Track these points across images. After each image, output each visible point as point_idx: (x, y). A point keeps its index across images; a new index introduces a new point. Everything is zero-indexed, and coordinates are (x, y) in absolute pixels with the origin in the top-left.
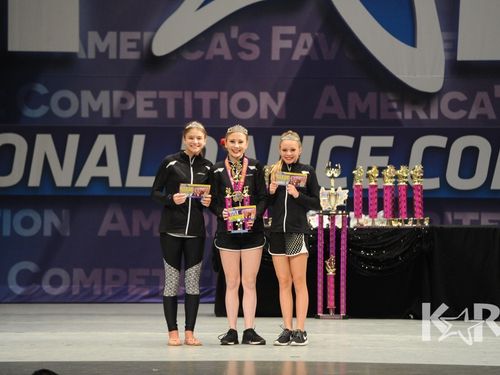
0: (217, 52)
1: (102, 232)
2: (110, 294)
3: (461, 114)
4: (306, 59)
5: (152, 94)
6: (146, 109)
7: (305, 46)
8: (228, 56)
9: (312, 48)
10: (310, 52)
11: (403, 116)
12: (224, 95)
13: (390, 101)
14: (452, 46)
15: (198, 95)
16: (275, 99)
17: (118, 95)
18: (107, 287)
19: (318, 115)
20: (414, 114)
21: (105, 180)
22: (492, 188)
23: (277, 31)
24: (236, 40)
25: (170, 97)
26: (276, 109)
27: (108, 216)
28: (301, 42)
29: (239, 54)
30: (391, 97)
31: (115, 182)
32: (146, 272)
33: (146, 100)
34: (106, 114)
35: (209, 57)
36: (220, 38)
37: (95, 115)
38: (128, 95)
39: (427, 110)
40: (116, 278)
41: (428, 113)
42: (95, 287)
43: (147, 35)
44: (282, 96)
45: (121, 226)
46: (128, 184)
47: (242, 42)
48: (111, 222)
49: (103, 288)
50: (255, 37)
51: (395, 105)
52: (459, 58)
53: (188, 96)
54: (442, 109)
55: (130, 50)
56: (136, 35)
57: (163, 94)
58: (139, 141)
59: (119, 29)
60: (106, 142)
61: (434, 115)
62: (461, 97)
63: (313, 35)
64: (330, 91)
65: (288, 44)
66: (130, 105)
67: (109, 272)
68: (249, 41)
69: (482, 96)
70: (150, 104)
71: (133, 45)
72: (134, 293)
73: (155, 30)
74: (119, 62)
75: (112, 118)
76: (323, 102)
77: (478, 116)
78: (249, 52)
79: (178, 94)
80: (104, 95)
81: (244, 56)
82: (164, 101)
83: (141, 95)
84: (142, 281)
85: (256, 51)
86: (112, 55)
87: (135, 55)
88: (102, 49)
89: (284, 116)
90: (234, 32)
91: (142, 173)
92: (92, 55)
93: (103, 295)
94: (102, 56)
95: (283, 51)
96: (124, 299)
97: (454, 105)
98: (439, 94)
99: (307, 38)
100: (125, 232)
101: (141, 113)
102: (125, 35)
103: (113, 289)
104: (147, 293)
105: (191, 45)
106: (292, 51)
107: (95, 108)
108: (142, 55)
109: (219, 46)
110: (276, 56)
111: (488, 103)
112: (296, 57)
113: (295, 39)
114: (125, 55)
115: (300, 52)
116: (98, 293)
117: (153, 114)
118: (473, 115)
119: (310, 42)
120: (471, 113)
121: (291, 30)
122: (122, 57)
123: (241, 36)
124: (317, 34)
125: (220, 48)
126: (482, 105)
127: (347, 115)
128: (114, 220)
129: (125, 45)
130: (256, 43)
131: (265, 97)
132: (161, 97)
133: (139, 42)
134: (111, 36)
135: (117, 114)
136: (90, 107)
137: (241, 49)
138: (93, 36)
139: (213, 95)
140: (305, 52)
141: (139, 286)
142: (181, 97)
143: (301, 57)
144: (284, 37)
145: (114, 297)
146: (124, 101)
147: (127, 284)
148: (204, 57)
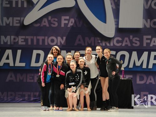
0: (44, 24)
1: (7, 80)
2: (10, 100)
3: (120, 44)
4: (72, 27)
5: (24, 37)
6: (22, 42)
7: (72, 23)
8: (48, 25)
9: (74, 23)
10: (73, 24)
11: (102, 45)
12: (46, 37)
13: (98, 40)
14: (117, 23)
15: (38, 37)
16: (62, 39)
17: (13, 37)
18: (9, 98)
19: (76, 44)
20: (106, 44)
21: (9, 64)
22: (129, 67)
23: (63, 18)
24: (50, 21)
25: (29, 38)
26: (63, 42)
27: (9, 75)
28: (70, 21)
29: (51, 25)
30: (98, 39)
31: (12, 64)
32: (21, 93)
33: (22, 39)
34: (9, 43)
35: (42, 25)
36: (45, 20)
37: (6, 43)
38: (16, 37)
39: (110, 43)
40: (11, 95)
41: (110, 44)
42: (5, 98)
43: (22, 18)
44: (65, 38)
45: (13, 78)
46: (16, 65)
47: (52, 21)
48: (10, 77)
49: (7, 98)
50: (56, 20)
51: (100, 41)
52: (119, 27)
53: (35, 38)
54: (114, 43)
55: (16, 23)
56: (19, 18)
57: (27, 37)
58: (19, 52)
59: (13, 16)
60: (9, 52)
61: (112, 45)
62: (120, 39)
63: (74, 19)
64: (79, 37)
65: (66, 22)
66: (17, 40)
67: (9, 93)
68: (54, 21)
69: (126, 39)
70: (23, 40)
71: (18, 22)
72: (17, 100)
73: (25, 17)
74: (13, 27)
75: (11, 45)
76: (77, 40)
77: (125, 45)
78: (54, 24)
79: (32, 37)
80: (8, 37)
81: (53, 26)
82: (28, 39)
83: (20, 37)
84: (20, 96)
85: (57, 24)
86: (11, 25)
87: (18, 25)
88: (8, 23)
89: (65, 44)
90: (50, 18)
91: (20, 62)
92: (4, 24)
93: (7, 100)
94: (8, 25)
95: (65, 24)
96: (14, 102)
97: (118, 42)
98: (113, 38)
99: (72, 20)
100: (15, 81)
101: (20, 43)
102: (15, 18)
103: (11, 98)
104: (21, 100)
105: (36, 22)
106: (68, 24)
107: (5, 41)
108: (20, 25)
109: (45, 22)
110: (63, 25)
111: (128, 41)
112: (69, 26)
113: (69, 20)
114: (15, 25)
115: (70, 25)
116: (6, 100)
117: (24, 43)
118: (123, 45)
119: (73, 22)
120: (123, 44)
121: (68, 18)
122: (14, 25)
123: (52, 19)
124: (75, 19)
125: (45, 23)
126: (126, 42)
127: (85, 44)
128: (11, 77)
129: (15, 22)
130: (56, 21)
131: (59, 38)
132: (26, 38)
133: (20, 21)
134: (11, 19)
135: (12, 43)
136: (4, 41)
137: (52, 23)
138: (5, 19)
139: (43, 37)
140: (72, 24)
141: (19, 97)
142: (33, 38)
143: (71, 26)
144: (65, 20)
145: (11, 101)
146: (14, 39)
147: (15, 97)
148: (40, 25)
